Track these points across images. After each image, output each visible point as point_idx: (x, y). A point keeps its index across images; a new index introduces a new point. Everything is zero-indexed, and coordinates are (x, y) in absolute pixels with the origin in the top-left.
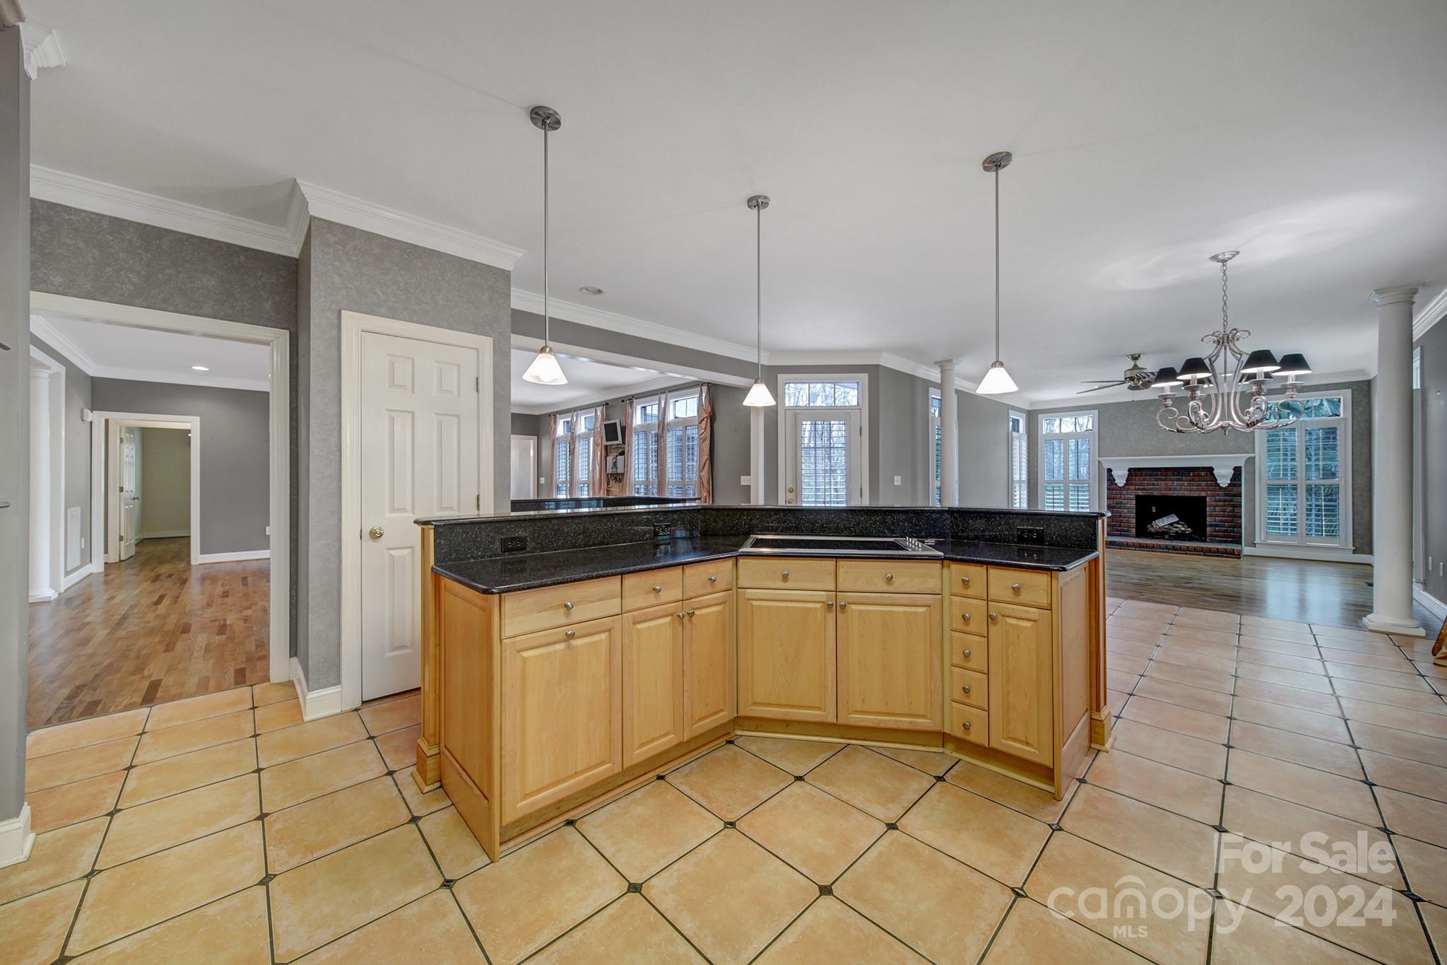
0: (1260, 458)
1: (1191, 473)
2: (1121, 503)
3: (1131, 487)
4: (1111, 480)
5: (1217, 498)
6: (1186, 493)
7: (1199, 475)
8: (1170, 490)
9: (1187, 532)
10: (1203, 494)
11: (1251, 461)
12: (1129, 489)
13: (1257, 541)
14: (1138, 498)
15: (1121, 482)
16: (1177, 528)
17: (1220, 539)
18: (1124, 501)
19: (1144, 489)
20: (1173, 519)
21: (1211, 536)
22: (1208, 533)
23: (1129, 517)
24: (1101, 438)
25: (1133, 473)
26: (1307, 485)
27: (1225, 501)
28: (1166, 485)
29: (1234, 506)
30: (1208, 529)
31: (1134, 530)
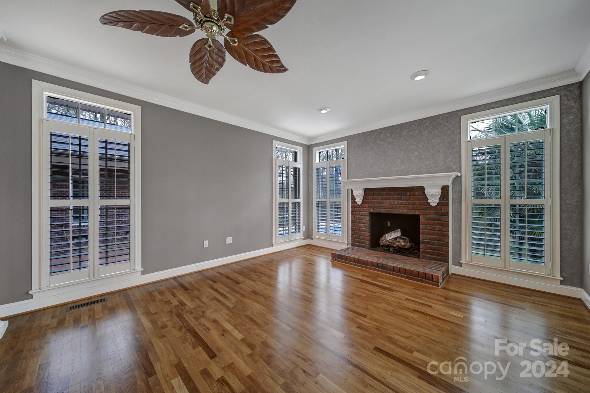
0: (466, 177)
1: (408, 193)
2: (359, 219)
3: (366, 205)
4: (353, 198)
5: (428, 216)
6: (404, 212)
7: (414, 195)
8: (393, 208)
9: (406, 247)
10: (417, 212)
11: (457, 180)
12: (365, 207)
13: (463, 261)
14: (372, 214)
15: (359, 201)
16: (399, 242)
17: (431, 256)
18: (361, 217)
19: (374, 207)
20: (397, 234)
21: (424, 252)
22: (421, 250)
23: (365, 231)
24: (349, 164)
25: (368, 192)
26: (511, 205)
27: (434, 219)
28: (390, 203)
29: (442, 225)
30: (421, 246)
31: (368, 243)
